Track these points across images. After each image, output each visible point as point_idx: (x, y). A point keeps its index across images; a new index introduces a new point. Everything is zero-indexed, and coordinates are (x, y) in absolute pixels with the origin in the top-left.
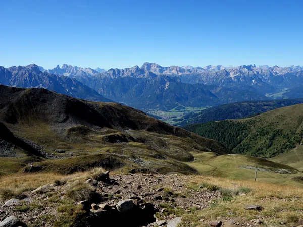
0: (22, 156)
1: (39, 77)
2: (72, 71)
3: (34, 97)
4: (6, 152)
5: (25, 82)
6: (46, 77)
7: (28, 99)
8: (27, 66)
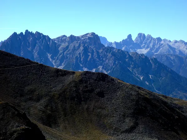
2: (151, 45)
3: (87, 86)
5: (76, 62)
6: (109, 55)
7: (78, 89)
8: (83, 36)
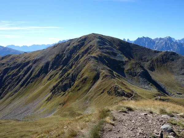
0: (155, 91)
1: (171, 44)
3: (166, 57)
5: (162, 48)
8: (165, 38)
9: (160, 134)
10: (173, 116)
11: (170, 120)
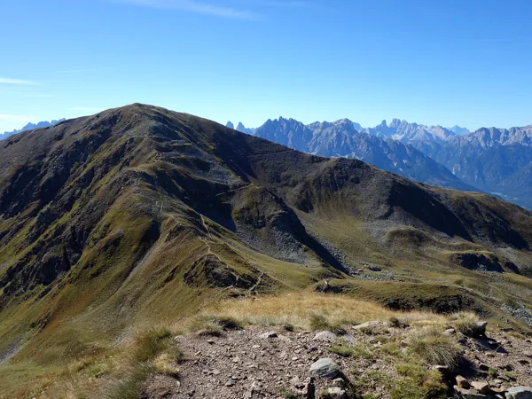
0: (314, 264)
1: (351, 139)
2: (406, 131)
3: (341, 173)
4: (293, 255)
5: (329, 148)
6: (363, 141)
7: (332, 176)
8: (336, 123)
9: (306, 387)
10: (343, 333)
11: (335, 344)
